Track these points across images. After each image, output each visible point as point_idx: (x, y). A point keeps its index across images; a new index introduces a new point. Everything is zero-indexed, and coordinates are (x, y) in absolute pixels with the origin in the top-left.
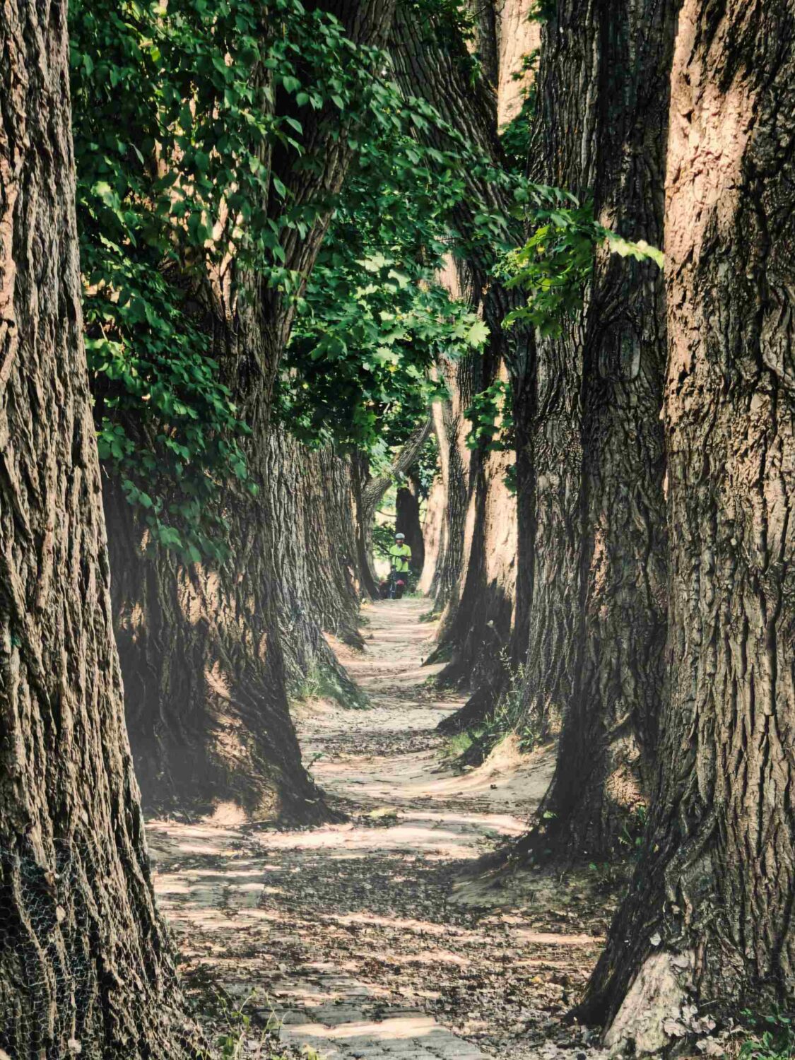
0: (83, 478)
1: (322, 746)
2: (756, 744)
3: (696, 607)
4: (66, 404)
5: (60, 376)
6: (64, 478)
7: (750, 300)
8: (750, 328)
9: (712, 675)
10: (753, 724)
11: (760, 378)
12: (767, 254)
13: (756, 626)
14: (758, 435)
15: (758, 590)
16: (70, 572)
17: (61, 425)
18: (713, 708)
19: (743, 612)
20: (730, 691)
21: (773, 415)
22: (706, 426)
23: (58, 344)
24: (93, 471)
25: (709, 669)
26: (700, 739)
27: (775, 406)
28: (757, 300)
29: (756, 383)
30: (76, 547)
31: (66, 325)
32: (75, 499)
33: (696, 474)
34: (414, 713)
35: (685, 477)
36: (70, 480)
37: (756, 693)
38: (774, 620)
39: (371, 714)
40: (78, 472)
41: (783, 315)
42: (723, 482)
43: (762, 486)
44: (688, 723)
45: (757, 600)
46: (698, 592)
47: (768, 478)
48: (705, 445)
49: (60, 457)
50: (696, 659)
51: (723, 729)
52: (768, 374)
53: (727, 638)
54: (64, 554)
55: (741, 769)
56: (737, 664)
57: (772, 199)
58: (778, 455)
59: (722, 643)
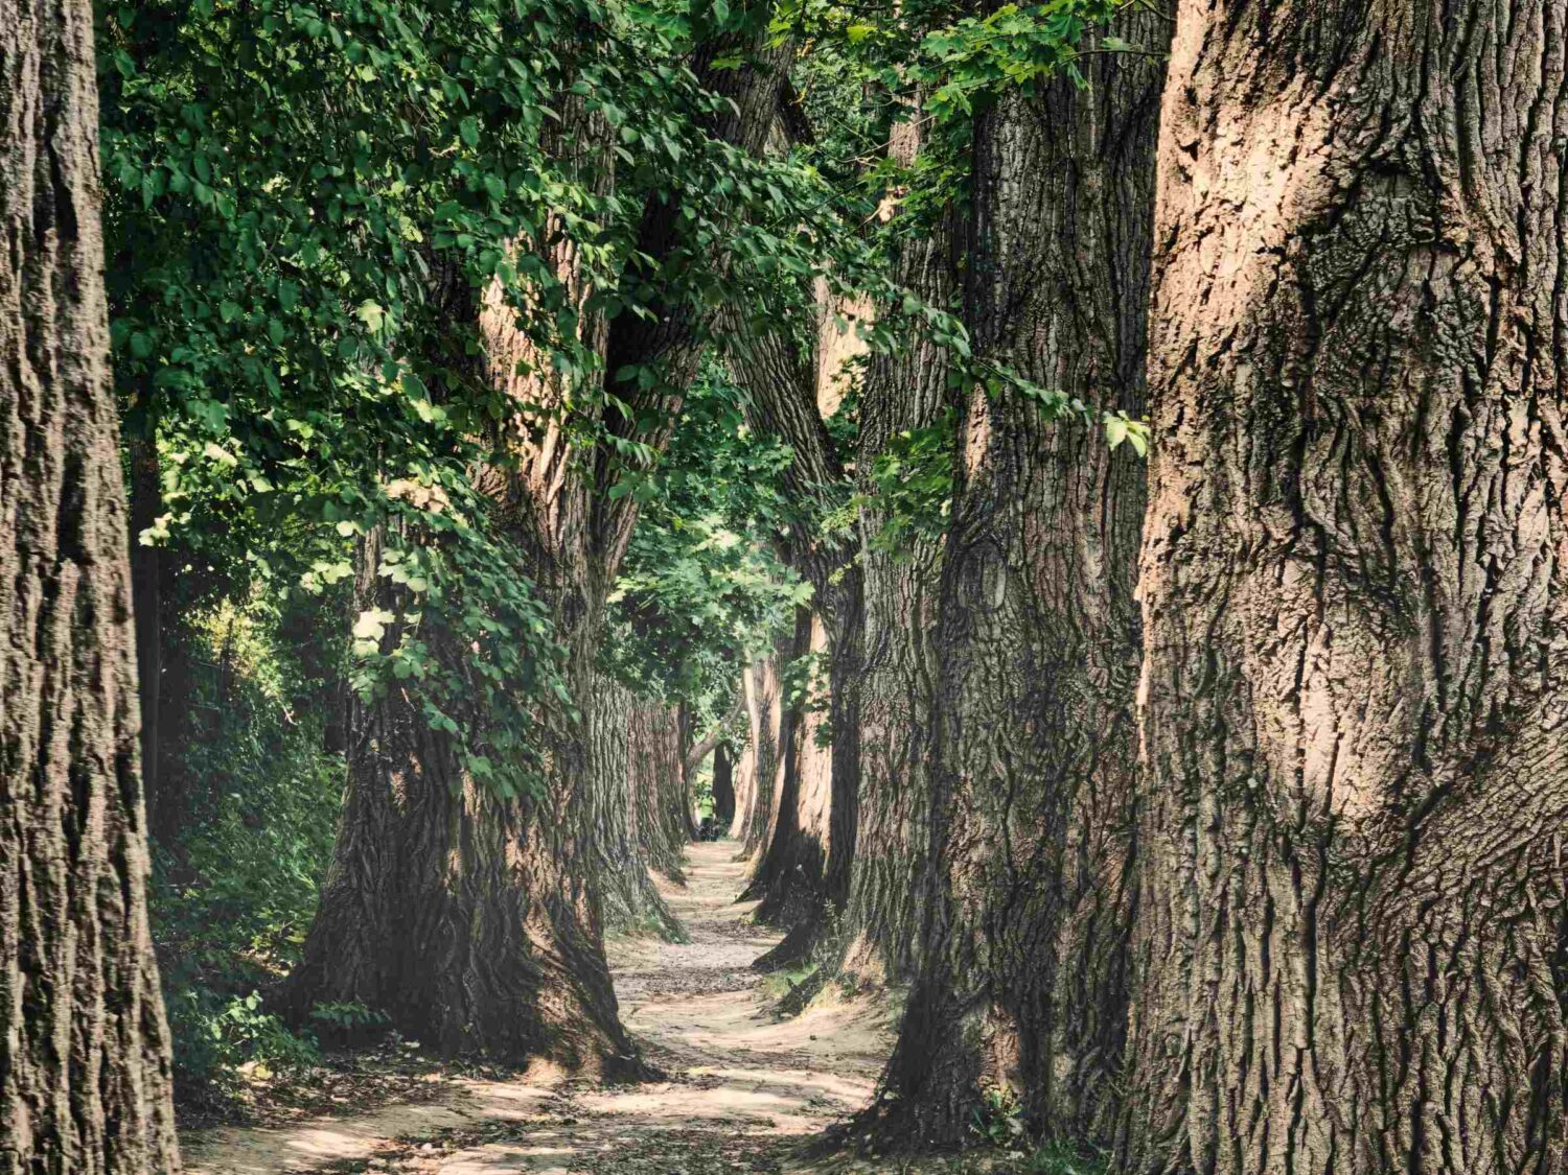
0: (83, 586)
1: (644, 983)
2: (1283, 1091)
3: (1190, 880)
4: (45, 419)
5: (31, 357)
6: (34, 582)
7: (1285, 419)
8: (1284, 461)
9: (1214, 984)
10: (1278, 1059)
11: (1298, 537)
12: (1314, 349)
13: (1286, 912)
14: (1293, 622)
15: (1289, 857)
16: (41, 792)
17: (30, 465)
18: (1214, 1034)
19: (1265, 891)
20: (1242, 1009)
21: (1317, 593)
22: (1213, 608)
23: (32, 284)
24: (111, 576)
25: (1210, 975)
26: (1194, 1080)
27: (1321, 579)
28: (1297, 419)
29: (1292, 544)
30: (61, 737)
31: (53, 245)
32: (62, 633)
33: (1194, 680)
34: (730, 949)
35: (1177, 685)
36: (51, 589)
37: (1283, 1014)
38: (1314, 904)
39: (692, 949)
40: (70, 572)
41: (1336, 443)
42: (1237, 692)
43: (1298, 701)
44: (1175, 1055)
45: (1288, 872)
46: (1193, 857)
47: (1308, 688)
48: (1209, 637)
49: (28, 537)
50: (1189, 958)
51: (1231, 1067)
52: (1312, 531)
53: (1239, 928)
54: (28, 753)
55: (1259, 1130)
56: (1254, 967)
57: (1324, 267)
58: (1325, 653)
59: (1230, 936)
